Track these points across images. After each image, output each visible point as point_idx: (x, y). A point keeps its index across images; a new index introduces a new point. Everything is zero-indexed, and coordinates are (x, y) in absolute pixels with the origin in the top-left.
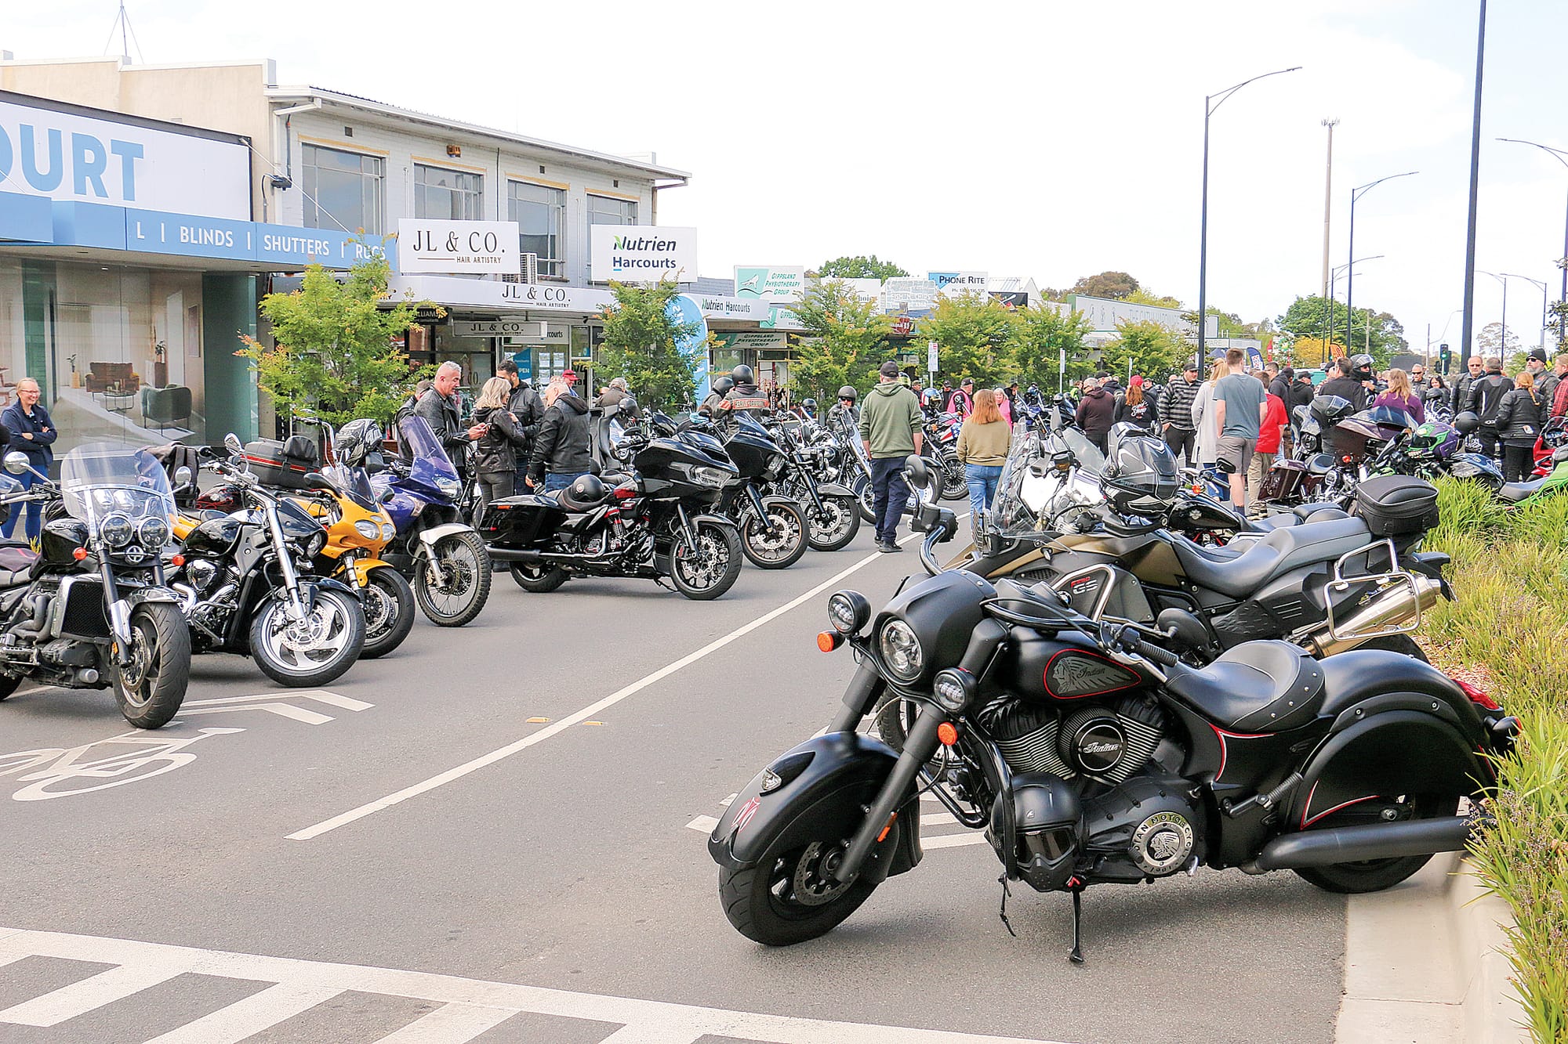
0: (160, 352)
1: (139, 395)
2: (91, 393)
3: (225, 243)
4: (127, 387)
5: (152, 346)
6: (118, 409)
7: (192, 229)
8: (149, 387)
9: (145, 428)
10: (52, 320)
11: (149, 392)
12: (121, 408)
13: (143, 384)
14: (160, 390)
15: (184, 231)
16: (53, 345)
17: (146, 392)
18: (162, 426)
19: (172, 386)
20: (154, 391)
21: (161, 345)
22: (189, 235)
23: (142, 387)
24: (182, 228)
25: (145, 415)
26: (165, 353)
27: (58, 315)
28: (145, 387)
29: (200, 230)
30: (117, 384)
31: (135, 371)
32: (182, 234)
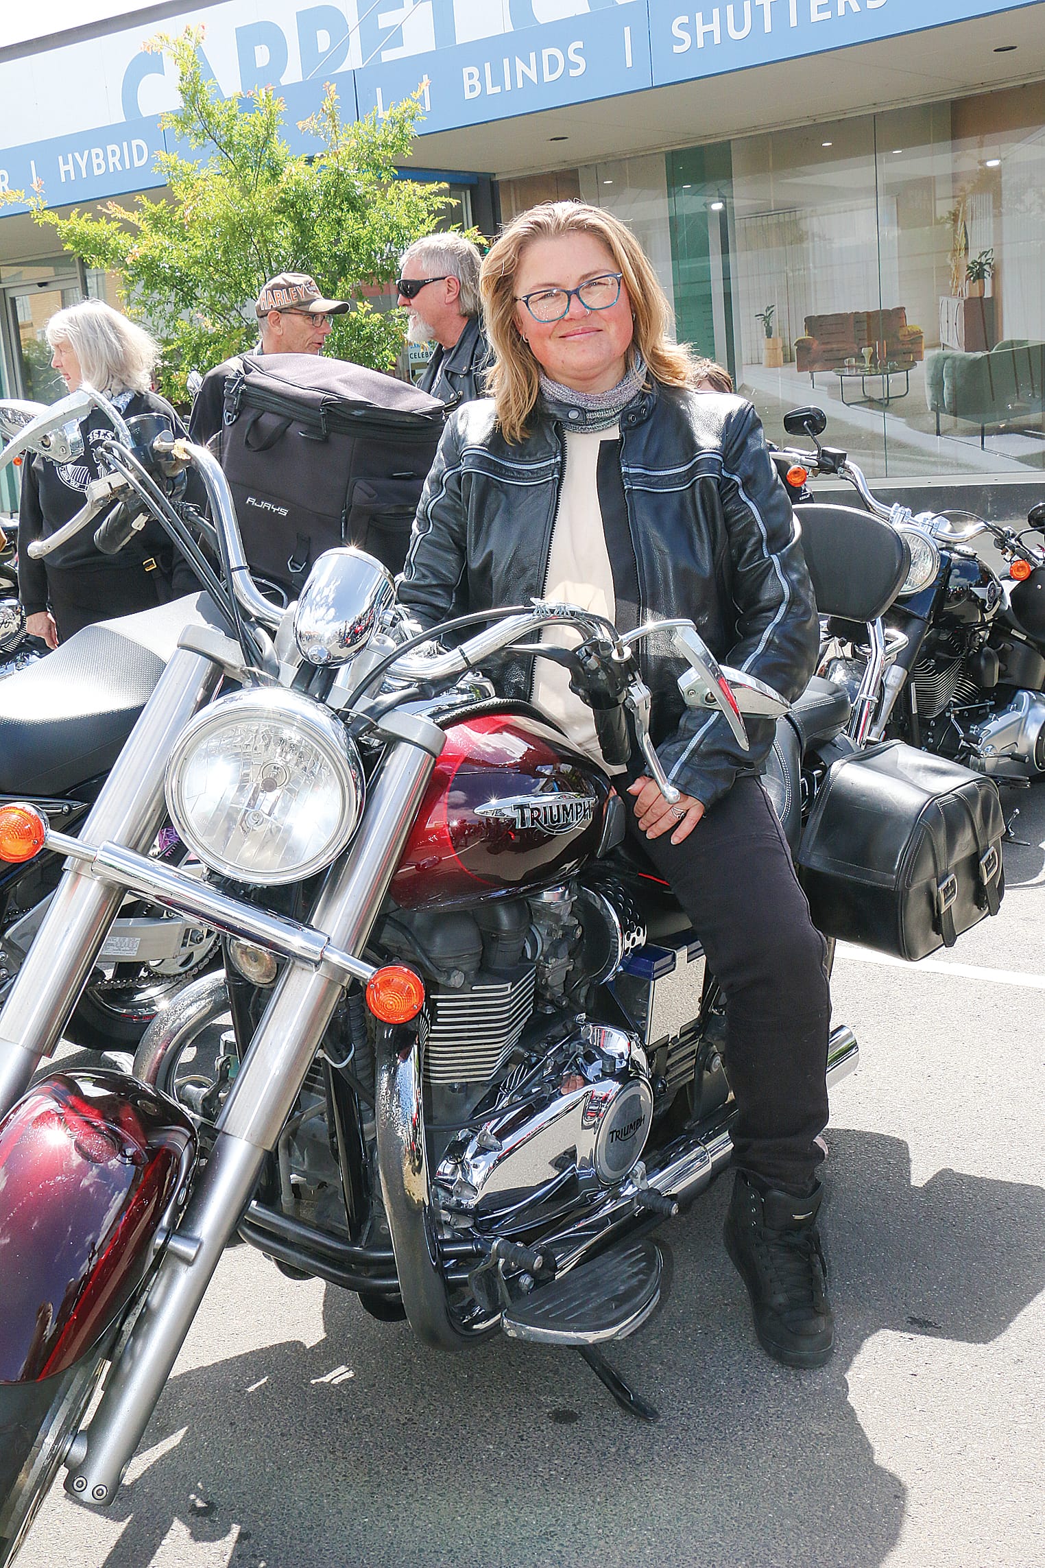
0: (979, 276)
1: (921, 372)
2: (807, 374)
3: (566, 71)
4: (892, 355)
5: (957, 268)
6: (871, 400)
7: (487, 65)
8: (948, 352)
9: (938, 434)
10: (725, 250)
11: (949, 362)
12: (876, 398)
13: (933, 346)
14: (979, 355)
15: (471, 76)
16: (728, 296)
17: (938, 364)
18: (983, 429)
19: (1012, 343)
20: (963, 358)
21: (983, 260)
22: (482, 79)
23: (928, 354)
24: (466, 71)
25: (937, 409)
26: (993, 277)
27: (737, 240)
28: (937, 351)
29: (506, 61)
30: (866, 351)
31: (913, 321)
32: (467, 83)
